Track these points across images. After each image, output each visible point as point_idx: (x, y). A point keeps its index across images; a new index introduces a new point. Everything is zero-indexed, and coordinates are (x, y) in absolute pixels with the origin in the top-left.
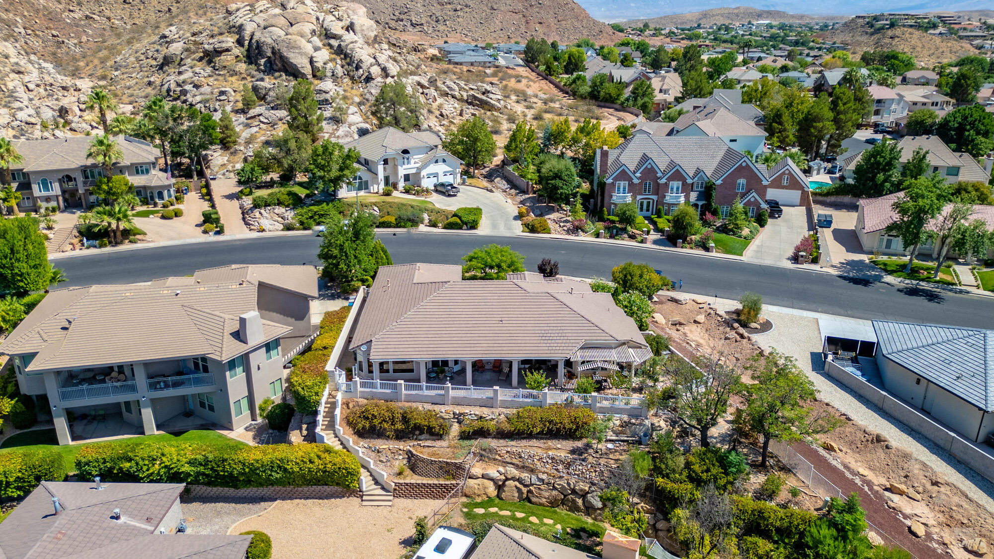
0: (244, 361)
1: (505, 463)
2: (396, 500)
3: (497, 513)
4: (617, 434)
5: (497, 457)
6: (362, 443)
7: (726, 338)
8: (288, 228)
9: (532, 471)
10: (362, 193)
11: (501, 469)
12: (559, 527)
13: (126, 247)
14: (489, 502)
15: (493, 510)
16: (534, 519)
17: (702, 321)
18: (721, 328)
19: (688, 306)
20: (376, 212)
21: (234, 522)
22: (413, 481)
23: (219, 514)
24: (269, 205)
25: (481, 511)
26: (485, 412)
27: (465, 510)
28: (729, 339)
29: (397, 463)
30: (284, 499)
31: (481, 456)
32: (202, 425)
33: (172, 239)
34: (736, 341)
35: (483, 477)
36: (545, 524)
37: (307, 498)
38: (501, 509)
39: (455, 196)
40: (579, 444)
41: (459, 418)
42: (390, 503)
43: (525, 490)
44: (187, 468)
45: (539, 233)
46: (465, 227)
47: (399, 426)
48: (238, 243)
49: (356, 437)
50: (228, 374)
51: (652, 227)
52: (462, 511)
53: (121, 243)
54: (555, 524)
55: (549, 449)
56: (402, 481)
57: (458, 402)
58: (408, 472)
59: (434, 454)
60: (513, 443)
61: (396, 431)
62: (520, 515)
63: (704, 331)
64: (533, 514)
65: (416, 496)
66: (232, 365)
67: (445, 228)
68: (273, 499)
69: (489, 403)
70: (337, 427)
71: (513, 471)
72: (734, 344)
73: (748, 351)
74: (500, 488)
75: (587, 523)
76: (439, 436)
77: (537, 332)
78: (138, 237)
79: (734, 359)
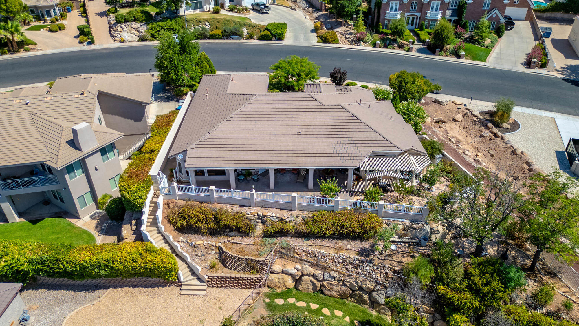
0: (82, 164)
1: (301, 261)
2: (210, 289)
3: (294, 304)
4: (399, 236)
5: (295, 255)
6: (182, 238)
7: (481, 136)
8: (143, 39)
9: (325, 269)
10: (198, 11)
11: (299, 266)
12: (347, 319)
13: (22, 54)
14: (287, 294)
15: (291, 300)
16: (326, 311)
17: (460, 120)
18: (476, 127)
19: (448, 107)
20: (208, 27)
21: (71, 310)
22: (223, 275)
23: (59, 302)
24: (128, 21)
25: (280, 302)
26: (286, 215)
27: (267, 300)
28: (484, 137)
29: (210, 257)
30: (115, 287)
31: (282, 253)
32: (56, 213)
33: (56, 48)
34: (490, 139)
35: (283, 272)
36: (336, 317)
37: (135, 286)
38: (298, 300)
39: (267, 13)
40: (366, 245)
41: (263, 219)
42: (204, 293)
43: (318, 284)
44: (26, 267)
45: (330, 43)
46: (274, 38)
47: (212, 225)
48: (104, 51)
49: (176, 233)
50: (67, 176)
51: (416, 38)
52: (264, 301)
53: (18, 51)
54: (344, 317)
55: (339, 249)
56: (214, 275)
57: (262, 205)
58: (219, 265)
59: (241, 251)
60: (309, 242)
61: (210, 229)
62: (314, 306)
63: (462, 129)
64: (325, 305)
65: (226, 287)
66: (70, 169)
67: (259, 39)
68: (108, 287)
69: (288, 207)
70: (160, 225)
71: (309, 269)
72: (488, 142)
73: (502, 149)
74: (297, 281)
75: (372, 316)
76: (245, 234)
77: (330, 142)
78: (30, 46)
79: (489, 155)
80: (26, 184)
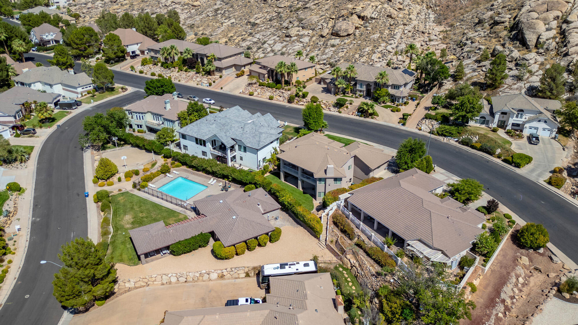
0: (324, 180)
1: (357, 261)
2: (326, 249)
3: (344, 274)
4: (398, 279)
5: (357, 257)
6: (332, 226)
7: (543, 291)
8: (431, 132)
9: (362, 270)
11: (355, 262)
13: (369, 120)
14: (346, 269)
15: (344, 272)
16: (350, 284)
20: (475, 139)
21: (288, 225)
22: (332, 247)
23: (288, 221)
25: (341, 269)
26: (366, 240)
27: (338, 266)
29: (334, 238)
30: (304, 228)
31: (354, 253)
33: (385, 121)
35: (349, 260)
36: (352, 288)
37: (308, 232)
38: (347, 274)
39: (536, 144)
41: (359, 237)
42: (323, 248)
43: (357, 273)
44: (286, 203)
45: (552, 185)
46: (513, 164)
48: (404, 132)
49: (332, 223)
50: (318, 182)
52: (336, 265)
53: (368, 117)
54: (354, 290)
55: (372, 266)
56: (330, 244)
57: (363, 232)
58: (334, 243)
59: (343, 243)
60: (366, 256)
61: (342, 229)
62: (349, 279)
63: (543, 281)
64: (353, 282)
65: (331, 252)
66: (320, 180)
67: (503, 161)
68: (302, 226)
69: (369, 238)
70: (329, 216)
71: (357, 265)
73: (536, 302)
74: (351, 267)
76: (351, 239)
77: (407, 224)
78: (375, 117)
80: (308, 178)
